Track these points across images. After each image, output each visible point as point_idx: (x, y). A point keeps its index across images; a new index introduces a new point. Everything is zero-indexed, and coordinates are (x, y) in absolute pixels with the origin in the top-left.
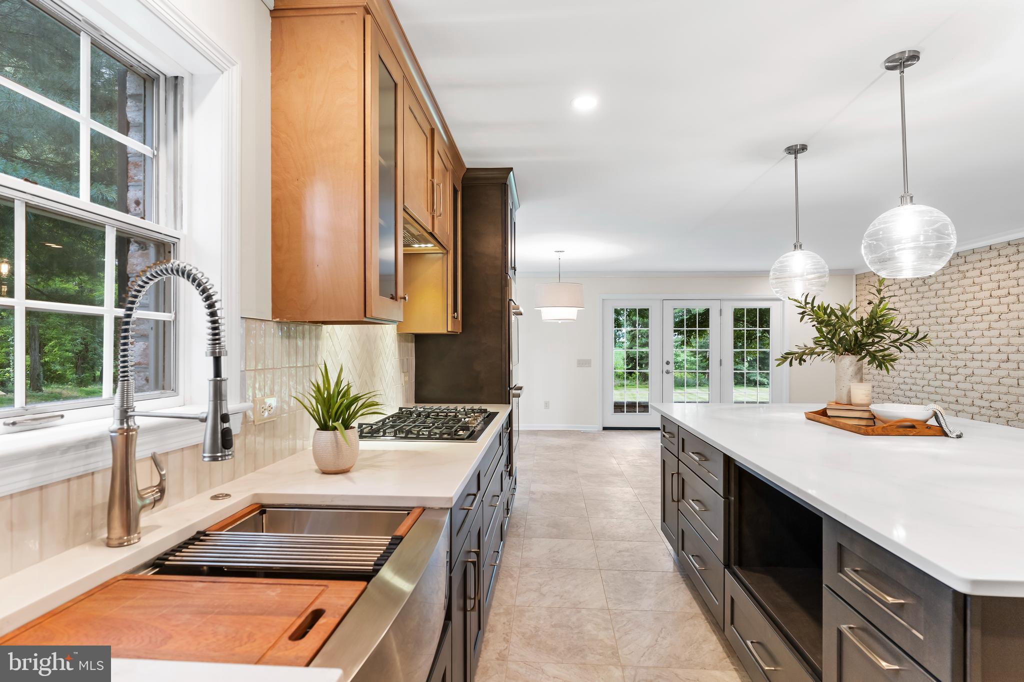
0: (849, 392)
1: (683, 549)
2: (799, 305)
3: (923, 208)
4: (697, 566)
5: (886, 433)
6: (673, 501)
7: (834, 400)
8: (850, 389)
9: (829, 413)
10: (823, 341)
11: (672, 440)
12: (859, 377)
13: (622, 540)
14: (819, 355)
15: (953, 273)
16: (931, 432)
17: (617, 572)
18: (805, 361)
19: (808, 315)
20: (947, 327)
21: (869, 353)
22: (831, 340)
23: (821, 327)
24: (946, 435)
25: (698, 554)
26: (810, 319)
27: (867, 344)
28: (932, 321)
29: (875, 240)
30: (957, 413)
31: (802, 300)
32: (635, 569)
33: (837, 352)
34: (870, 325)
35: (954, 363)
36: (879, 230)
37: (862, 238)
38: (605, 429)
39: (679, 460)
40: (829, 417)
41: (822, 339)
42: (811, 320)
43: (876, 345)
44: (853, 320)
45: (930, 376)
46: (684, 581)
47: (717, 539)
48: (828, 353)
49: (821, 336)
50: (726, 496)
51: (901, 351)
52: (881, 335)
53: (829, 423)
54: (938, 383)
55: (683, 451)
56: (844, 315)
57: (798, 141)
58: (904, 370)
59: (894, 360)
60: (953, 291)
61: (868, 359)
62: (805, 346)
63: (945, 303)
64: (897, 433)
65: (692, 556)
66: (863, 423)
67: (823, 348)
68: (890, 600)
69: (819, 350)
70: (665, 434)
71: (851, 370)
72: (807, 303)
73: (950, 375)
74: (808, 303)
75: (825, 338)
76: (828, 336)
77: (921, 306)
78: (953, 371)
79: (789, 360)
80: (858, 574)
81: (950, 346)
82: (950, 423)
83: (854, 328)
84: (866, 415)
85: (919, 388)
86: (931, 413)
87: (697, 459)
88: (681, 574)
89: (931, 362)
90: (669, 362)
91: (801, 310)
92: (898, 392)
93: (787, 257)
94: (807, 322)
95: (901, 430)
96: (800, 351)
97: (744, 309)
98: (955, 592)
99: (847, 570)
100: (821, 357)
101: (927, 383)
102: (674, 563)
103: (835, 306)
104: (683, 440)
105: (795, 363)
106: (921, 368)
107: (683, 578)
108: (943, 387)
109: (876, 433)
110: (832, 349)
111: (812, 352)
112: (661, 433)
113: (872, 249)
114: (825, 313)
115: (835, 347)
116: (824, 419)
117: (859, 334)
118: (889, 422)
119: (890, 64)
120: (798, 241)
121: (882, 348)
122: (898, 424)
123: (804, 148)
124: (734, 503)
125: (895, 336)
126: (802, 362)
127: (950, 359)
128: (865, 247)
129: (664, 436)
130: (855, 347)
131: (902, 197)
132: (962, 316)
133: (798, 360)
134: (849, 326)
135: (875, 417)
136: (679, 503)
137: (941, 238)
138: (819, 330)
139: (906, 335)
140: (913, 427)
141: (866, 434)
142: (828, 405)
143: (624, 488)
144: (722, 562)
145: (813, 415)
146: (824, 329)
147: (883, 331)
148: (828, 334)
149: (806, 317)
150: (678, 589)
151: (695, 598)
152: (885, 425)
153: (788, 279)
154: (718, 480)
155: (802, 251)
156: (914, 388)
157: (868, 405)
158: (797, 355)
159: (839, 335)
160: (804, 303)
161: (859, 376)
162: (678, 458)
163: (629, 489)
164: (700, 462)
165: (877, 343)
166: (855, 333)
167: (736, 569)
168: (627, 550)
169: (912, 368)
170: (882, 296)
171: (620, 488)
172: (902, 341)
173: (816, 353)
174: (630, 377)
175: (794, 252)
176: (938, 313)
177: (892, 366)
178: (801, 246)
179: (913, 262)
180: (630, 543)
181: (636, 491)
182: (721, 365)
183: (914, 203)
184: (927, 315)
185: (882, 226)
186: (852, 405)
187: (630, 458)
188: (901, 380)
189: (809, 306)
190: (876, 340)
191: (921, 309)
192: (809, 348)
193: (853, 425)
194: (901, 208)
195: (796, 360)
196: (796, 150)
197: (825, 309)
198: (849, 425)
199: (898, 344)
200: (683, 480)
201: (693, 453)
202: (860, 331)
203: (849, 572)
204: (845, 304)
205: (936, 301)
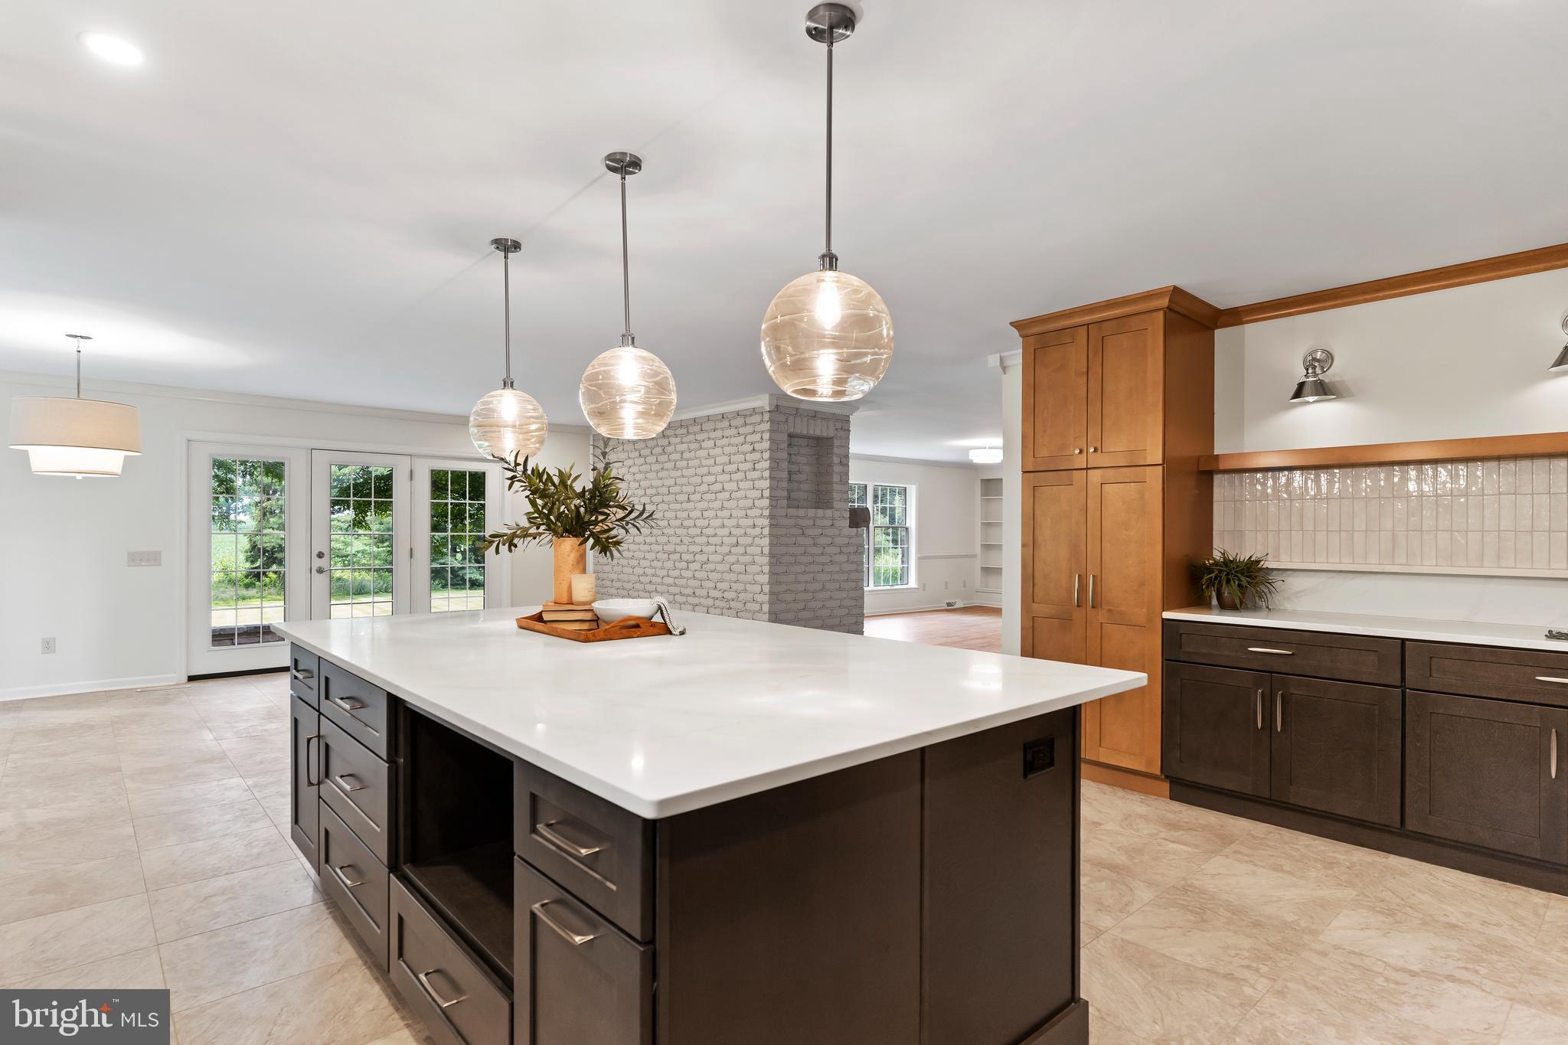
0: (570, 587)
1: (327, 861)
2: (506, 466)
3: (644, 353)
4: (348, 882)
5: (610, 637)
6: (310, 784)
7: (553, 599)
8: (571, 582)
9: (546, 617)
10: (537, 518)
11: (307, 681)
12: (581, 567)
13: (214, 876)
14: (535, 538)
15: (690, 442)
16: (656, 630)
17: (196, 937)
18: (516, 546)
19: (519, 481)
20: (685, 505)
21: (592, 534)
22: (547, 517)
23: (534, 498)
24: (670, 633)
25: (350, 863)
26: (522, 486)
27: (590, 523)
28: (671, 497)
29: (596, 385)
30: (681, 606)
31: (511, 459)
32: (237, 921)
33: (555, 533)
34: (593, 497)
35: (692, 548)
36: (598, 373)
37: (580, 381)
38: (192, 679)
39: (320, 714)
40: (545, 622)
41: (536, 515)
42: (523, 488)
43: (600, 524)
44: (574, 491)
45: (669, 564)
46: (331, 913)
47: (378, 830)
48: (546, 535)
49: (535, 512)
50: (391, 760)
51: (627, 531)
52: (606, 511)
53: (545, 630)
54: (676, 573)
55: (327, 697)
56: (563, 482)
57: (510, 235)
58: (644, 558)
59: (618, 543)
60: (691, 463)
61: (591, 541)
62: (517, 525)
63: (683, 476)
64: (621, 636)
65: (341, 868)
66: (585, 626)
67: (538, 528)
68: (584, 851)
69: (533, 530)
70: (297, 674)
71: (572, 557)
72: (517, 464)
73: (688, 562)
74: (519, 464)
75: (540, 513)
76: (544, 511)
77: (661, 479)
78: (690, 557)
79: (495, 544)
80: (551, 829)
81: (688, 528)
82: (675, 619)
83: (577, 502)
84: (588, 616)
85: (659, 580)
86: (655, 607)
87: (348, 707)
88: (326, 904)
89: (669, 548)
90: (323, 554)
91: (510, 474)
92: (638, 586)
93: (494, 396)
94: (517, 491)
95: (624, 631)
96: (509, 532)
97: (448, 473)
98: (645, 820)
99: (540, 827)
100: (537, 540)
101: (666, 574)
102: (314, 890)
103: (553, 471)
104: (327, 679)
105: (504, 549)
106: (661, 556)
107: (328, 909)
108: (681, 577)
109: (598, 638)
110: (549, 529)
111: (525, 534)
112: (292, 674)
113: (592, 397)
114: (541, 481)
115: (553, 526)
116: (539, 626)
117: (582, 510)
118: (612, 622)
119: (611, 163)
120: (508, 376)
121: (606, 528)
122: (621, 624)
123: (516, 246)
124: (404, 767)
125: (621, 514)
126: (512, 547)
127: (688, 544)
128: (583, 393)
129: (296, 677)
130: (575, 527)
131: (623, 336)
132: (699, 493)
133: (507, 545)
134: (569, 498)
135: (598, 618)
136: (321, 786)
137: (663, 394)
138: (533, 503)
139: (631, 512)
140: (637, 626)
141: (587, 640)
142: (544, 606)
143: (225, 782)
144: (386, 863)
145: (524, 623)
146: (540, 502)
147: (608, 506)
148: (543, 508)
149: (517, 485)
150: (318, 931)
151: (347, 936)
152: (607, 627)
153: (497, 429)
154: (379, 737)
155: (514, 391)
156: (654, 580)
157: (590, 603)
158: (505, 538)
159: (559, 509)
160: (513, 464)
161: (581, 564)
162: (318, 711)
163: (236, 781)
164: (353, 712)
165: (603, 521)
166: (577, 508)
167: (407, 870)
168: (223, 892)
169: (652, 556)
170: (607, 461)
171: (216, 783)
172: (627, 519)
173: (530, 535)
174: (257, 583)
175: (503, 391)
176: (677, 489)
177: (618, 550)
178: (512, 383)
179: (634, 419)
180: (230, 877)
181: (250, 782)
182: (411, 557)
183: (635, 345)
184: (665, 490)
185: (602, 368)
186: (572, 604)
187: (242, 725)
188: (641, 571)
189: (520, 468)
190: (601, 518)
191: (660, 483)
192: (521, 528)
193: (572, 631)
194: (622, 349)
195: (504, 545)
196: (507, 247)
197: (540, 476)
198: (567, 630)
199: (624, 523)
200: (327, 746)
201: (342, 699)
202: (582, 506)
203: (542, 828)
204: (565, 469)
205: (674, 474)
